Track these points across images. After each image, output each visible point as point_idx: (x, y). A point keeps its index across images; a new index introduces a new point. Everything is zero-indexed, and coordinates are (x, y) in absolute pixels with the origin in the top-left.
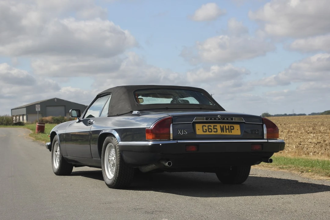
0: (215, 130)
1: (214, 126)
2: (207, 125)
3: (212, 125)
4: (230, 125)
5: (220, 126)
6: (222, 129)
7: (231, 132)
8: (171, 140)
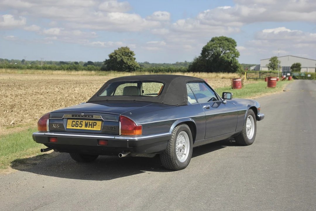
0: (81, 125)
1: (81, 122)
2: (76, 121)
3: (79, 121)
4: (93, 121)
5: (86, 122)
6: (86, 125)
7: (93, 128)
8: (48, 132)
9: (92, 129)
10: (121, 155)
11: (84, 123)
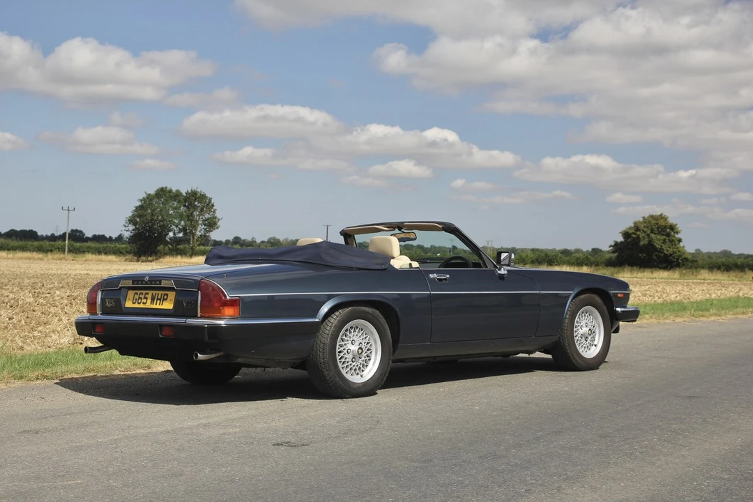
0: (145, 301)
4: (164, 292)
9: (160, 307)
10: (197, 356)
11: (149, 296)
